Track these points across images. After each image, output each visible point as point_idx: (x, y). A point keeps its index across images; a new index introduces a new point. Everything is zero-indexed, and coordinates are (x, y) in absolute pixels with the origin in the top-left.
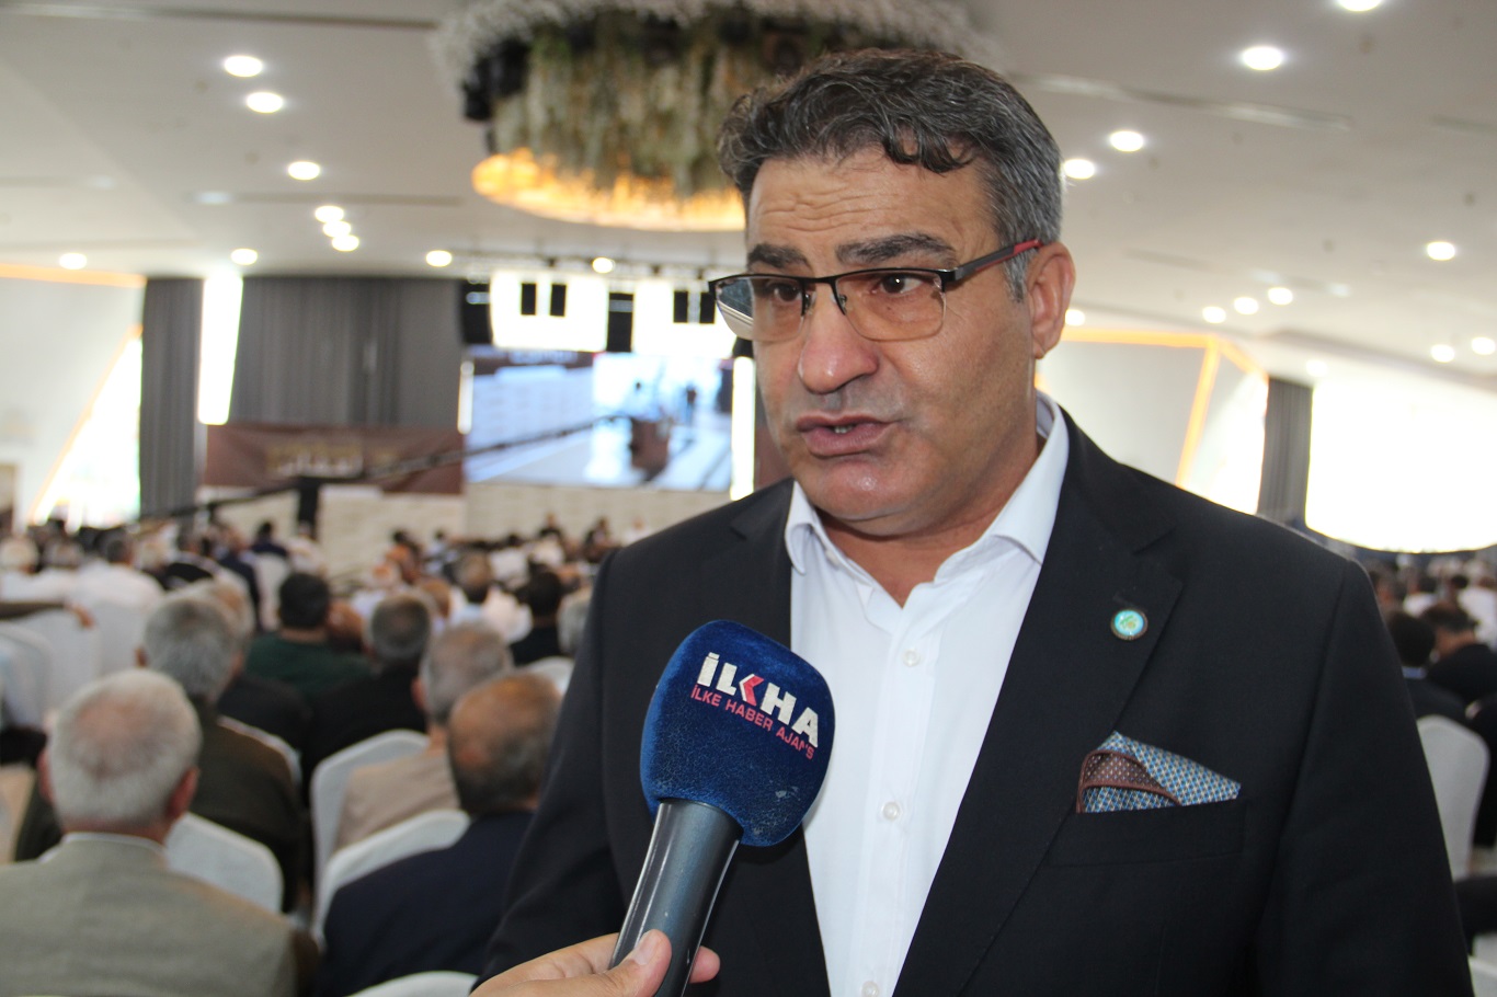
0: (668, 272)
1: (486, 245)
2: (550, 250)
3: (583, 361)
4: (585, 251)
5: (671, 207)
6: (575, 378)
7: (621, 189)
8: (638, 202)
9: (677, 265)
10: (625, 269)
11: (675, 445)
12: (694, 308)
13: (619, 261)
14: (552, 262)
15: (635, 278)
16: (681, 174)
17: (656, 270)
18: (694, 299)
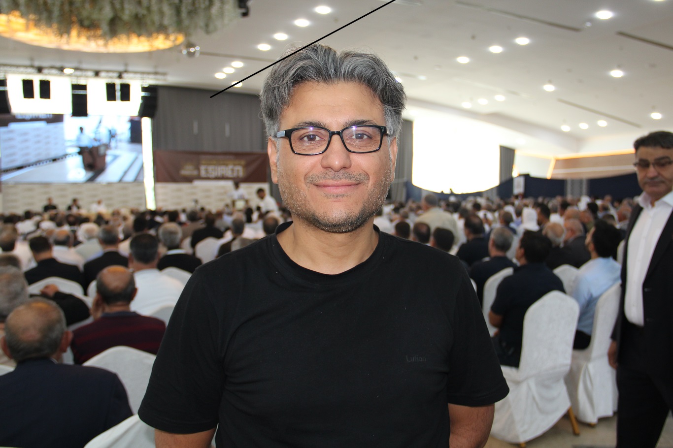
0: (103, 74)
2: (37, 63)
3: (57, 119)
4: (58, 64)
5: (101, 42)
6: (52, 126)
7: (74, 33)
8: (83, 39)
9: (108, 71)
10: (79, 73)
11: (108, 159)
12: (118, 94)
13: (76, 69)
14: (40, 70)
15: (87, 77)
16: (105, 27)
17: (97, 74)
18: (118, 88)
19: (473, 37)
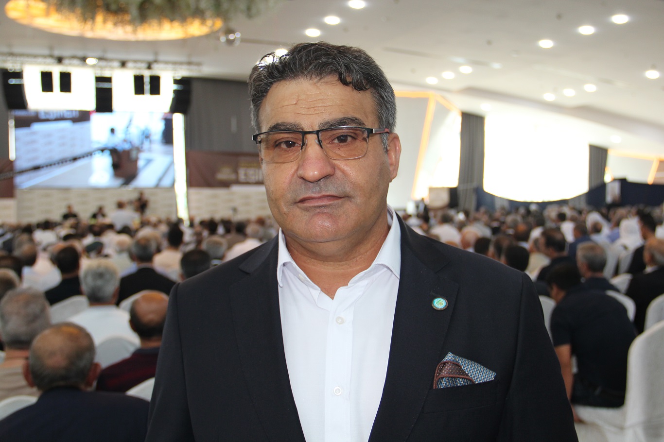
0: (130, 65)
1: (16, 50)
2: (57, 53)
3: (83, 117)
4: (80, 53)
5: (129, 28)
6: (79, 126)
7: (99, 18)
8: (110, 25)
9: (135, 61)
10: (103, 63)
11: (141, 163)
12: (147, 87)
13: (100, 59)
14: (60, 60)
15: (112, 68)
16: (134, 11)
17: (123, 64)
18: (147, 80)
19: (559, 17)
